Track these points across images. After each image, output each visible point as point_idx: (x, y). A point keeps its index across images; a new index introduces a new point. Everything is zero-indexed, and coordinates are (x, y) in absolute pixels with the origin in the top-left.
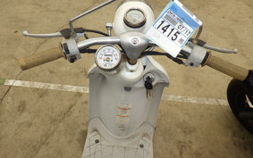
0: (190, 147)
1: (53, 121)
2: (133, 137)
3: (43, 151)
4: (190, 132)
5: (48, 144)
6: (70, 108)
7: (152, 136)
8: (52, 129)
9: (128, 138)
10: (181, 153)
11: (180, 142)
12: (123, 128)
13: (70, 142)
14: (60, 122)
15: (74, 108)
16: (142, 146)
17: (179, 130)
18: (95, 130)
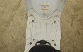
0: (77, 17)
1: (13, 10)
2: (50, 18)
3: (11, 24)
4: (78, 10)
5: (13, 20)
6: (20, 3)
7: (60, 16)
8: (13, 14)
9: (48, 19)
10: (72, 21)
11: (72, 15)
12: (45, 15)
13: (22, 19)
14: (16, 10)
15: (21, 2)
16: (55, 22)
17: (72, 10)
18: (32, 15)
